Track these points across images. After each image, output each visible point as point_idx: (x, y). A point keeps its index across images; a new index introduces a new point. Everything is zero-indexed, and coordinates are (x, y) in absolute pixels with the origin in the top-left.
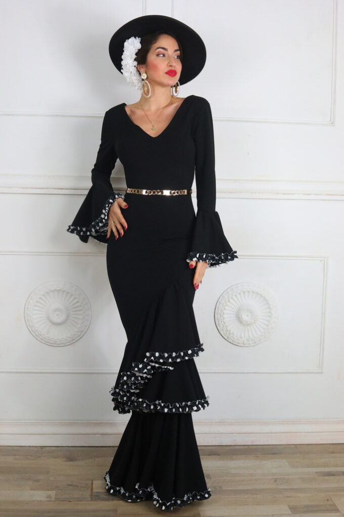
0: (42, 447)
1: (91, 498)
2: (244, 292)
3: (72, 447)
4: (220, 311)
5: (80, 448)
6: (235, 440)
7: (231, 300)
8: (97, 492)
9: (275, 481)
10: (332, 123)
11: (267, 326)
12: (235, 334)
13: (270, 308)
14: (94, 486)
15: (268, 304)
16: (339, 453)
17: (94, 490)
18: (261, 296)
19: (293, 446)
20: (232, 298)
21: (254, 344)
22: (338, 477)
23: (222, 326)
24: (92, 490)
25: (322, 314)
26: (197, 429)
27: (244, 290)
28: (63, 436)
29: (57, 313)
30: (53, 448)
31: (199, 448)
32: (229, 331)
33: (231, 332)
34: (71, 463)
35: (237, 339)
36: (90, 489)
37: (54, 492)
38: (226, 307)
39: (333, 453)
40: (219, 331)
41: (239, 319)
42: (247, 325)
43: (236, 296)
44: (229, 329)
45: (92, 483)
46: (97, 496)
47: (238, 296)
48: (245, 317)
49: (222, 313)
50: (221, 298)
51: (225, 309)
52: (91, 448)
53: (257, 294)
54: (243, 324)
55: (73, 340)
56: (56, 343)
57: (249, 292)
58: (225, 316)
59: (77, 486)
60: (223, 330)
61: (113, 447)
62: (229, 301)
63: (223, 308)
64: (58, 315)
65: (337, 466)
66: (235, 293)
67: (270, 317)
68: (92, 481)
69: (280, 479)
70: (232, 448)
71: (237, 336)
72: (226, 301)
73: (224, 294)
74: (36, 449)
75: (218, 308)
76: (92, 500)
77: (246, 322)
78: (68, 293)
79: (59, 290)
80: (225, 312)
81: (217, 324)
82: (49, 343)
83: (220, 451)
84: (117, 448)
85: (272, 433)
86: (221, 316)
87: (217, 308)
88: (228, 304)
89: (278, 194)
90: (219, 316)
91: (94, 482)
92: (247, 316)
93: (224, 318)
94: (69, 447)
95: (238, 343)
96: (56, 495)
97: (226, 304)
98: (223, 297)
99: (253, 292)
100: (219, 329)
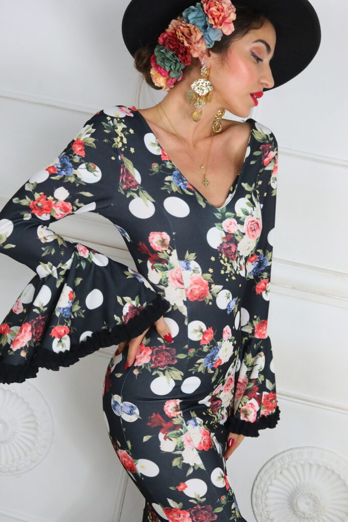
2: (311, 465)
4: (262, 486)
7: (285, 473)
18: (339, 477)
20: (288, 469)
27: (312, 462)
40: (255, 515)
41: (292, 504)
42: (304, 518)
43: (295, 467)
44: (271, 516)
47: (299, 468)
48: (303, 506)
49: (266, 490)
50: (270, 464)
51: (272, 484)
53: (333, 472)
54: (297, 515)
55: (17, 470)
57: (319, 466)
58: (269, 495)
60: (261, 515)
62: (281, 473)
63: (269, 482)
66: (294, 463)
72: (275, 472)
73: (276, 459)
75: (261, 479)
77: (304, 513)
80: (271, 488)
86: (262, 493)
87: (258, 479)
88: (280, 477)
92: (308, 504)
93: (267, 498)
97: (275, 476)
98: (272, 464)
99: (327, 468)
100: (256, 513)
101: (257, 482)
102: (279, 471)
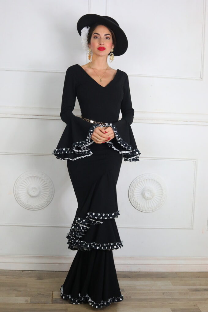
0: (23, 271)
1: (52, 302)
2: (146, 179)
3: (41, 271)
4: (132, 191)
5: (46, 272)
6: (139, 269)
7: (138, 184)
8: (56, 299)
9: (163, 294)
10: (201, 79)
11: (160, 200)
12: (141, 205)
13: (162, 189)
14: (53, 295)
15: (161, 187)
16: (202, 278)
17: (54, 297)
18: (157, 182)
19: (175, 273)
20: (139, 183)
21: (151, 211)
22: (201, 292)
23: (133, 200)
24: (52, 297)
25: (194, 194)
26: (116, 262)
28: (36, 264)
29: (34, 190)
30: (30, 271)
31: (117, 273)
32: (137, 203)
33: (139, 203)
34: (40, 281)
35: (142, 208)
36: (51, 296)
37: (30, 298)
38: (136, 189)
39: (198, 277)
41: (143, 196)
42: (148, 199)
43: (141, 181)
44: (137, 201)
45: (53, 293)
46: (55, 301)
47: (143, 182)
48: (147, 195)
49: (133, 192)
50: (133, 183)
51: (135, 190)
52: (53, 272)
53: (155, 180)
54: (145, 199)
55: (43, 206)
56: (32, 209)
57: (149, 179)
59: (43, 295)
60: (133, 202)
61: (66, 271)
62: (137, 185)
64: (34, 191)
65: (201, 285)
66: (141, 180)
67: (162, 195)
68: (53, 292)
69: (166, 292)
70: (138, 273)
71: (142, 206)
73: (135, 180)
74: (19, 272)
75: (131, 189)
76: (52, 304)
77: (148, 197)
78: (40, 178)
79: (35, 176)
80: (135, 191)
81: (130, 198)
82: (28, 208)
83: (131, 275)
84: (68, 272)
85: (162, 265)
87: (130, 189)
88: (137, 186)
89: (168, 121)
90: (131, 193)
91: (54, 292)
92: (148, 194)
93: (134, 195)
94: (39, 271)
95: (143, 210)
96: (31, 299)
97: (135, 186)
98: (134, 182)
99: (152, 179)
100: (131, 202)
101: (130, 190)
102: (136, 184)
